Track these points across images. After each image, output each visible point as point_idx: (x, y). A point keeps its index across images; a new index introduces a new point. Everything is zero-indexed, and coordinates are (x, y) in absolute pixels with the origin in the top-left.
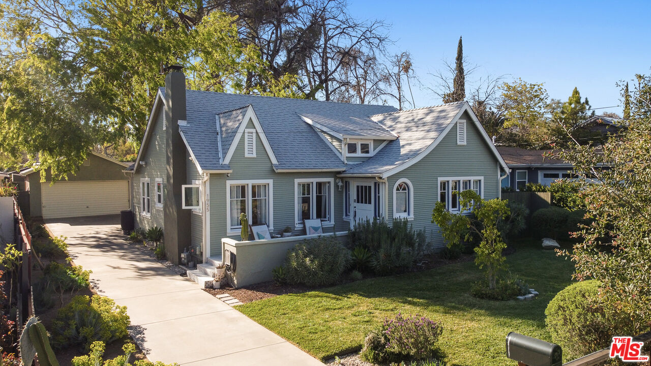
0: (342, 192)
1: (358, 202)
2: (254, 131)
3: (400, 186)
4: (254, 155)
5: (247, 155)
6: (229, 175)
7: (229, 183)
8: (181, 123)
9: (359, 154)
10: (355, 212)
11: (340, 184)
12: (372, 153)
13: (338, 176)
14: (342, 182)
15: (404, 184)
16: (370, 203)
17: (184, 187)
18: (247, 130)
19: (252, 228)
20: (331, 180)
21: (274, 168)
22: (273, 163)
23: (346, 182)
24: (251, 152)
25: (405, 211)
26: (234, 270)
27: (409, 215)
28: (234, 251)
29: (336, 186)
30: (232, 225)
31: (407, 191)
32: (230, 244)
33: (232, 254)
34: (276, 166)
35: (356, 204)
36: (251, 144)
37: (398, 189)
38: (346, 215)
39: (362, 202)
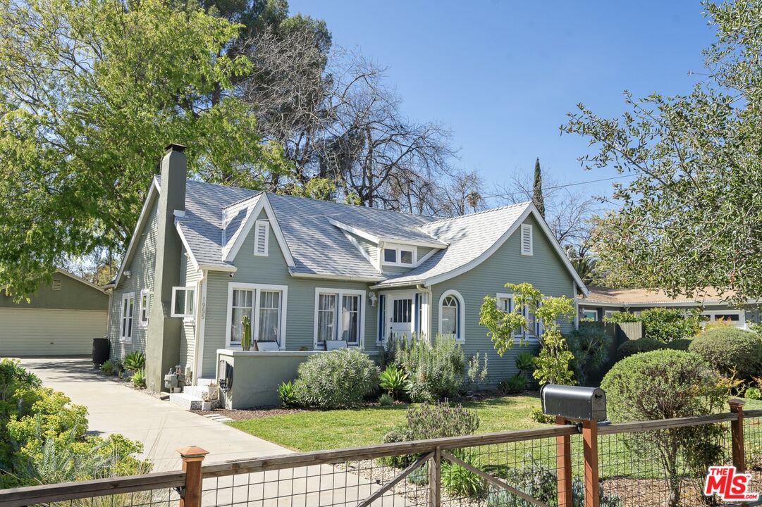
0: (377, 307)
1: (395, 321)
2: (267, 224)
3: (449, 299)
4: (266, 254)
5: (256, 253)
6: (232, 275)
7: (232, 286)
8: (177, 213)
9: (399, 263)
10: (392, 333)
11: (374, 298)
12: (415, 263)
13: (371, 287)
14: (377, 296)
15: (453, 298)
16: (410, 321)
17: (175, 289)
18: (259, 223)
19: (258, 344)
20: (363, 293)
21: (290, 272)
22: (289, 265)
23: (381, 296)
24: (261, 250)
25: (454, 332)
26: (230, 386)
27: (459, 337)
28: (231, 362)
29: (369, 301)
30: (232, 340)
31: (457, 307)
32: (226, 355)
33: (228, 365)
34: (293, 269)
35: (393, 324)
36: (262, 239)
37: (444, 304)
38: (380, 340)
39: (400, 321)
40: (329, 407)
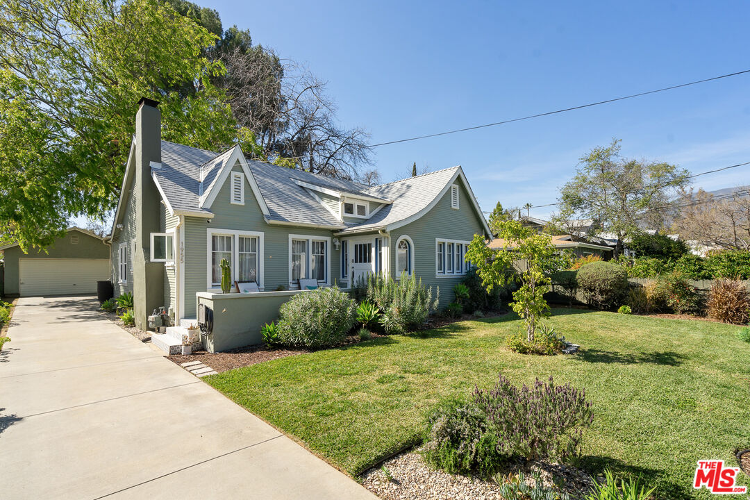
0: (340, 251)
1: (357, 262)
2: (242, 175)
3: (402, 242)
4: (242, 203)
5: (233, 202)
6: (210, 221)
7: (210, 232)
8: (152, 164)
9: (355, 215)
10: (353, 273)
11: (337, 243)
12: (368, 215)
13: (335, 234)
14: (340, 242)
15: (405, 242)
16: (370, 261)
17: (153, 235)
18: (233, 173)
19: (239, 284)
20: (328, 239)
21: (266, 219)
22: (264, 214)
23: (343, 242)
24: (238, 198)
25: (406, 270)
26: (211, 329)
27: (410, 274)
28: (211, 305)
29: (334, 246)
30: (213, 282)
31: (408, 249)
32: (206, 298)
33: (207, 309)
34: (267, 217)
35: (354, 264)
36: (238, 189)
37: (400, 247)
38: (343, 277)
39: (361, 262)
40: (314, 349)
